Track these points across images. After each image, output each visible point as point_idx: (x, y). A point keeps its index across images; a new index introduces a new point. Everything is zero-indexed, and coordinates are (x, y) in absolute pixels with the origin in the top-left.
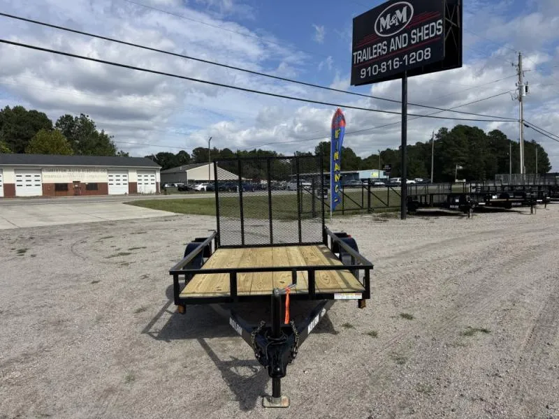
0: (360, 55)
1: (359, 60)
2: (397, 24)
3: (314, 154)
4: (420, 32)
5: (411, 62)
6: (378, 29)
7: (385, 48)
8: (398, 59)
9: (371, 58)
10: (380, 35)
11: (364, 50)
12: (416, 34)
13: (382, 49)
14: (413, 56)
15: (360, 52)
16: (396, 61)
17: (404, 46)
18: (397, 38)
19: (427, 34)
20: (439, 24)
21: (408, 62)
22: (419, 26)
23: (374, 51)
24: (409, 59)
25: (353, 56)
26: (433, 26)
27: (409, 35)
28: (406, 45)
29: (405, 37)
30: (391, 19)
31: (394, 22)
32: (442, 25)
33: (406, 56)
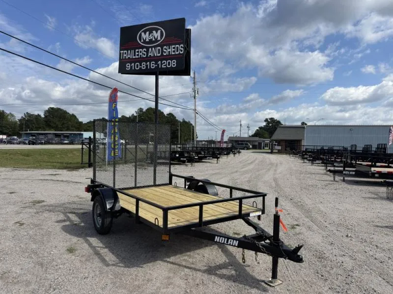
0: (125, 54)
1: (125, 57)
2: (154, 40)
3: (43, 116)
4: (169, 48)
5: (163, 67)
6: (140, 40)
7: (145, 53)
8: (154, 63)
9: (134, 57)
10: (141, 44)
11: (129, 51)
12: (167, 50)
13: (143, 54)
14: (164, 63)
15: (126, 51)
16: (153, 63)
17: (158, 55)
18: (153, 49)
19: (174, 51)
20: (182, 47)
21: (161, 66)
22: (169, 45)
23: (137, 53)
24: (162, 64)
25: (120, 53)
26: (177, 47)
27: (162, 49)
28: (160, 55)
29: (159, 49)
30: (149, 35)
31: (151, 38)
32: (183, 48)
33: (160, 62)
